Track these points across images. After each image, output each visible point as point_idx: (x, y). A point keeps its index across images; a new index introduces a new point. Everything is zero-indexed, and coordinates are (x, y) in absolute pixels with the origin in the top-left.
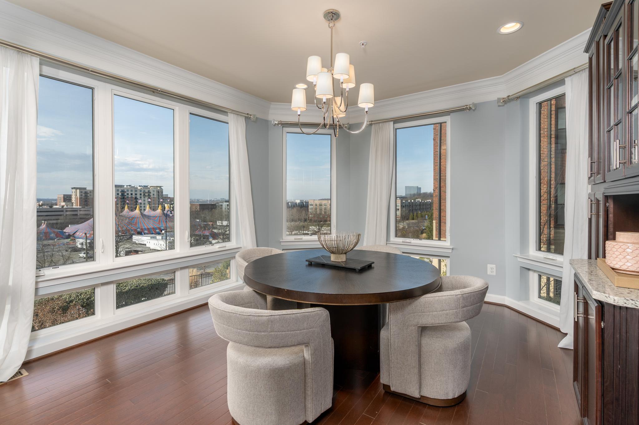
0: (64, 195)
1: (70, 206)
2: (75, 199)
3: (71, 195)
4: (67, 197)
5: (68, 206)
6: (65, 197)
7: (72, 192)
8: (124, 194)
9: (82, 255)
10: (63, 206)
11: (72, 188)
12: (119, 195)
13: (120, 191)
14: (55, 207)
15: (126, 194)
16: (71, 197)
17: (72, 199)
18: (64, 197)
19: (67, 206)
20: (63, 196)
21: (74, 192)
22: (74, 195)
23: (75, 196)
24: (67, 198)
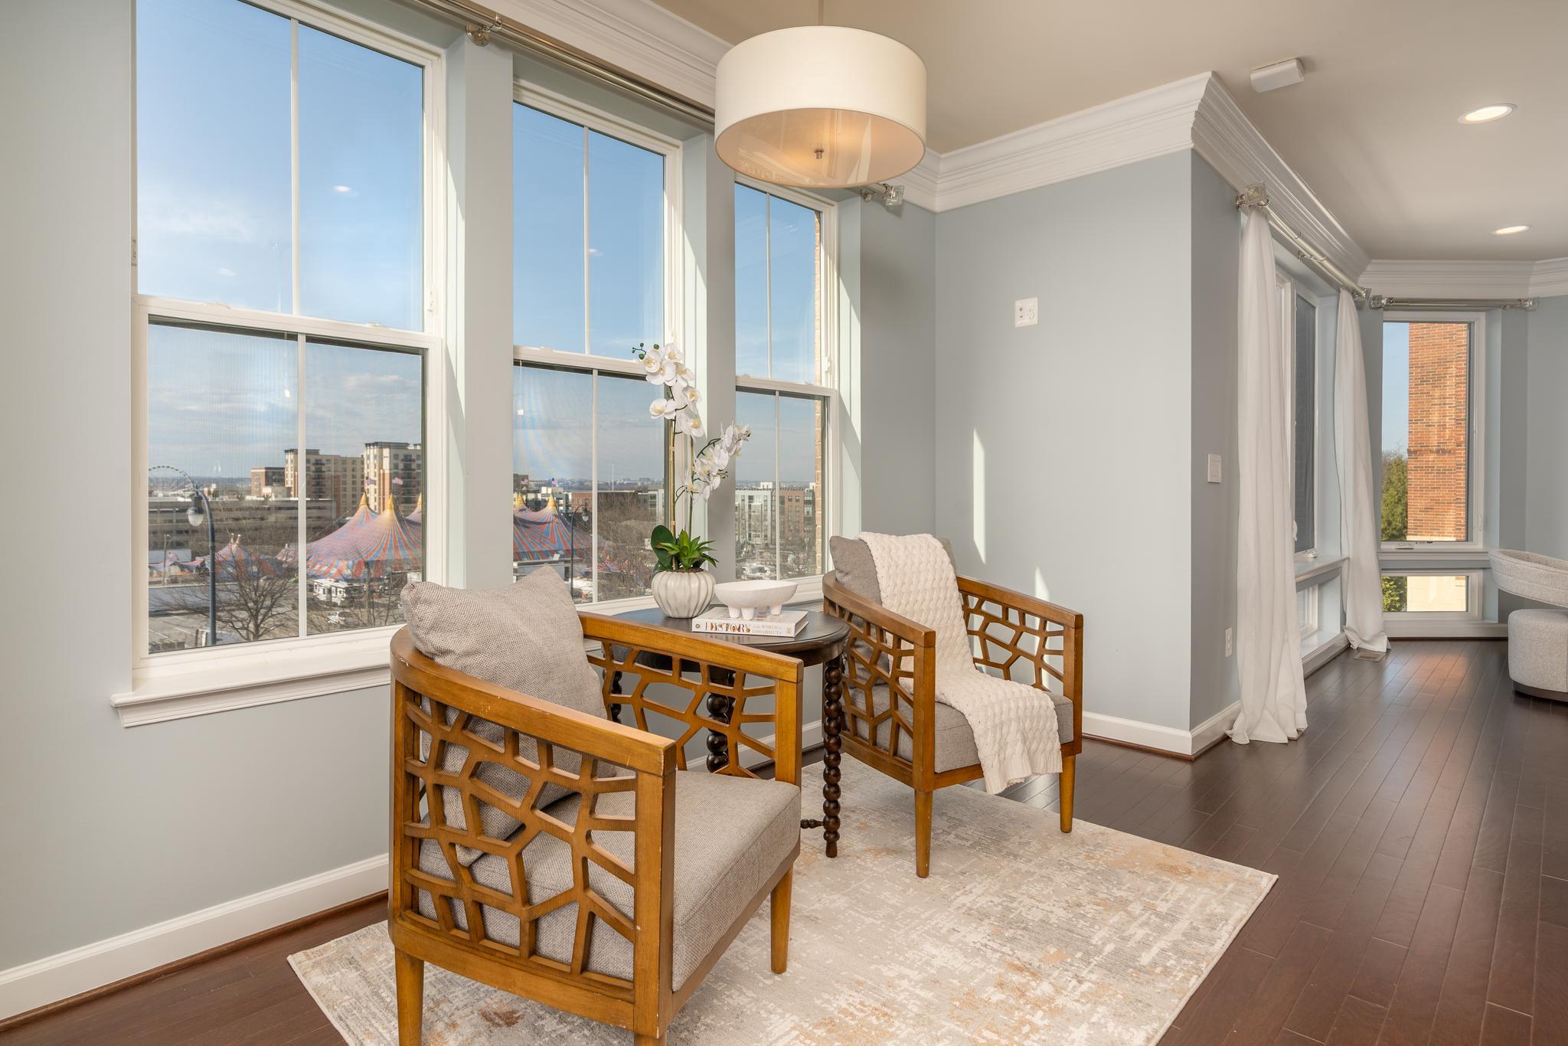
0: (266, 468)
1: (284, 497)
2: (292, 479)
3: (284, 469)
4: (274, 474)
5: (279, 496)
6: (270, 474)
7: (287, 461)
8: (410, 465)
9: (335, 618)
10: (267, 497)
11: (286, 451)
12: (397, 469)
13: (401, 457)
14: (248, 498)
15: (414, 466)
16: (284, 472)
17: (286, 479)
18: (266, 473)
19: (276, 496)
20: (264, 471)
21: (292, 461)
22: (289, 469)
23: (293, 472)
24: (274, 476)
